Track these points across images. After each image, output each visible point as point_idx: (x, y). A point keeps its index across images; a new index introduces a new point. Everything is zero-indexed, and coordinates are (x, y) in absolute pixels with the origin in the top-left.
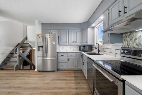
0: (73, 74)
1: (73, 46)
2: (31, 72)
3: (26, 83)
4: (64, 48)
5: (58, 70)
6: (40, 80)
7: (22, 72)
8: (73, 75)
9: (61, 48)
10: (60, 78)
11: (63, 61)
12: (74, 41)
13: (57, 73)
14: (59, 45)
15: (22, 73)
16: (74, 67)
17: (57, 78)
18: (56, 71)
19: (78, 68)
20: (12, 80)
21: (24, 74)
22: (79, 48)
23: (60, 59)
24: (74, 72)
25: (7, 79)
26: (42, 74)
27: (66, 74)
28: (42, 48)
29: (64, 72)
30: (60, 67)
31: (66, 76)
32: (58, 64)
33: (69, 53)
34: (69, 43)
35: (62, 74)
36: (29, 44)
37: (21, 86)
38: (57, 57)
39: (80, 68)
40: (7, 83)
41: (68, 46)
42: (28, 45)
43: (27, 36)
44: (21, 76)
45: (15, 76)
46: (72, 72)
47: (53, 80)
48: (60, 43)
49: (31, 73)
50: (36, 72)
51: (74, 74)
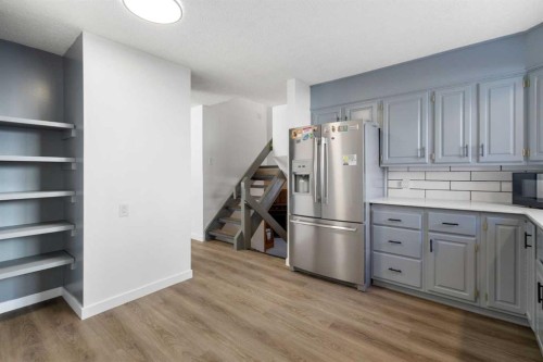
0: (456, 330)
1: (466, 176)
2: (273, 265)
3: (244, 304)
4: (412, 184)
5: (374, 284)
6: (290, 308)
7: (250, 259)
8: (454, 342)
9: (393, 184)
10: (371, 330)
11: (396, 248)
12: (471, 143)
13: (365, 299)
14: (385, 170)
15: (248, 261)
16: (468, 295)
17: (358, 324)
18: (363, 289)
19: (499, 305)
20: (217, 277)
21: (252, 267)
22: (508, 186)
23: (385, 233)
24: (466, 326)
25: (211, 273)
26: (303, 284)
27: (411, 320)
28: (306, 183)
29: (404, 306)
30: (384, 274)
31: (408, 330)
32: (371, 255)
33: (431, 213)
34: (439, 156)
35: (388, 313)
36: (277, 167)
37: (230, 308)
38: (367, 223)
39: (517, 308)
40: (204, 286)
41: (429, 176)
42: (274, 172)
43: (271, 142)
44: (243, 273)
45: (229, 268)
46: (453, 322)
47: (334, 326)
48: (386, 158)
49: (273, 269)
50: (287, 269)
51: (464, 339)
